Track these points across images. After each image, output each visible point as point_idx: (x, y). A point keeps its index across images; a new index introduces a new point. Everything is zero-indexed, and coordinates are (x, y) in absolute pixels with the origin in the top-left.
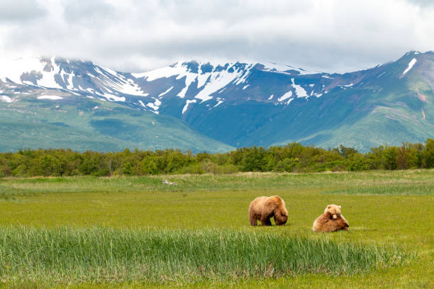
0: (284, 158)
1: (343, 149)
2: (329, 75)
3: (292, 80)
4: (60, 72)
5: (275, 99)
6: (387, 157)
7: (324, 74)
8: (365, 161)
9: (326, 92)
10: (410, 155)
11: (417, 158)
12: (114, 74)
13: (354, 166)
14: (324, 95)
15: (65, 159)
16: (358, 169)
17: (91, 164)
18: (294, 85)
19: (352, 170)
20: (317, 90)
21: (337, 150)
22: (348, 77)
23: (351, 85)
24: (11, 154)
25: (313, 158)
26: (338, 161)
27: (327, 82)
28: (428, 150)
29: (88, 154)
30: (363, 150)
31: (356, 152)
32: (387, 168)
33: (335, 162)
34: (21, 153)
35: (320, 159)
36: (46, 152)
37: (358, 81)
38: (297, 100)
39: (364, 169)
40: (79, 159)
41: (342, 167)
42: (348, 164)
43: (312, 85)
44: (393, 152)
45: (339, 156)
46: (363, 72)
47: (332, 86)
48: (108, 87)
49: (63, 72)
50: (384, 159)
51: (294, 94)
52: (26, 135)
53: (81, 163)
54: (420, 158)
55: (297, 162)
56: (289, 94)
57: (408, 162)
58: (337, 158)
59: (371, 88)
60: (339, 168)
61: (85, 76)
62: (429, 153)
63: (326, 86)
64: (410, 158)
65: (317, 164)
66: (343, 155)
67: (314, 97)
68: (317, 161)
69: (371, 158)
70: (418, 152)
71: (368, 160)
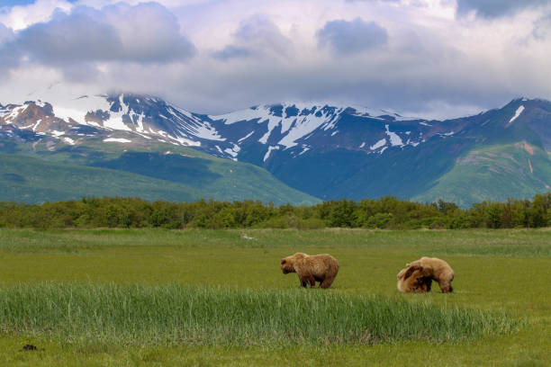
0: (375, 213)
1: (442, 204)
2: (427, 122)
3: (387, 126)
4: (129, 112)
5: (367, 147)
6: (490, 214)
7: (422, 121)
8: (466, 218)
9: (424, 141)
10: (516, 212)
11: (524, 216)
12: (189, 115)
13: (453, 223)
14: (421, 144)
15: (132, 208)
16: (458, 226)
17: (161, 215)
18: (388, 133)
19: (451, 227)
20: (414, 138)
21: (434, 205)
22: (448, 124)
23: (452, 133)
24: (72, 202)
25: (409, 214)
26: (436, 218)
27: (425, 129)
28: (535, 207)
29: (158, 204)
30: (463, 206)
31: (457, 207)
32: (490, 226)
34: (84, 201)
35: (416, 215)
36: (112, 201)
37: (459, 129)
38: (391, 149)
39: (465, 227)
40: (148, 209)
41: (440, 225)
42: (447, 221)
43: (408, 133)
44: (496, 209)
45: (437, 212)
46: (465, 119)
47: (431, 134)
48: (182, 130)
49: (132, 113)
50: (487, 216)
51: (388, 143)
52: (90, 182)
53: (151, 214)
54: (527, 216)
55: (391, 217)
56: (382, 142)
57: (513, 219)
58: (436, 215)
59: (473, 137)
60: (437, 226)
61: (157, 117)
62: (536, 211)
63: (424, 134)
64: (516, 216)
65: (412, 221)
66: (442, 210)
67: (410, 146)
68: (413, 217)
69: (473, 215)
70: (525, 210)
71: (470, 217)
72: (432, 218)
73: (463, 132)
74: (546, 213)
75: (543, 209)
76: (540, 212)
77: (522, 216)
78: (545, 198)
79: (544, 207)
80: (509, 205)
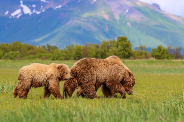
0: (9, 51)
1: (49, 46)
3: (21, 2)
5: (9, 14)
6: (76, 52)
8: (62, 54)
9: (43, 11)
10: (90, 51)
11: (95, 53)
13: (54, 57)
14: (42, 12)
16: (57, 59)
18: (22, 6)
19: (53, 60)
20: (37, 9)
21: (44, 47)
23: (60, 7)
25: (29, 52)
26: (45, 54)
27: (44, 4)
28: (102, 48)
30: (62, 47)
31: (57, 48)
32: (75, 59)
35: (32, 52)
37: (64, 4)
38: (24, 15)
39: (61, 60)
41: (47, 58)
42: (51, 56)
43: (34, 6)
44: (79, 49)
45: (45, 51)
47: (48, 7)
50: (74, 53)
51: (22, 12)
54: (97, 53)
55: (18, 53)
56: (18, 12)
59: (72, 9)
60: (45, 59)
62: (103, 50)
63: (43, 7)
64: (91, 53)
65: (31, 56)
66: (49, 50)
67: (35, 14)
68: (30, 54)
69: (66, 52)
70: (96, 50)
71: (64, 54)
72: (42, 54)
73: (67, 6)
74: (108, 51)
75: (107, 49)
76: (105, 51)
77: (94, 53)
78: (108, 43)
79: (108, 48)
80: (86, 46)
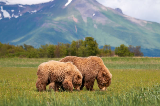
1: (25, 46)
2: (23, 5)
3: (2, 7)
6: (49, 51)
7: (20, 5)
8: (37, 53)
9: (21, 15)
10: (62, 50)
11: (66, 52)
13: (30, 55)
14: (19, 16)
16: (33, 57)
18: (2, 10)
19: (30, 57)
20: (16, 13)
21: (22, 46)
22: (34, 7)
23: (35, 11)
25: (8, 51)
27: (22, 9)
28: (72, 47)
30: (37, 46)
31: (33, 47)
32: (49, 57)
33: (20, 53)
35: (11, 51)
37: (39, 9)
38: (4, 19)
39: (37, 57)
42: (28, 54)
43: (13, 11)
44: (52, 48)
45: (23, 50)
46: (42, 4)
47: (25, 12)
50: (48, 52)
51: (2, 16)
54: (68, 51)
57: (61, 53)
58: (22, 51)
59: (47, 13)
60: (23, 57)
62: (73, 49)
63: (21, 12)
64: (62, 51)
65: (10, 54)
66: (26, 49)
67: (14, 18)
68: (10, 52)
69: (41, 51)
70: (67, 48)
71: (39, 52)
73: (41, 11)
74: (77, 50)
75: (76, 48)
76: (75, 50)
77: (65, 51)
78: (77, 42)
79: (77, 47)
80: (59, 46)
